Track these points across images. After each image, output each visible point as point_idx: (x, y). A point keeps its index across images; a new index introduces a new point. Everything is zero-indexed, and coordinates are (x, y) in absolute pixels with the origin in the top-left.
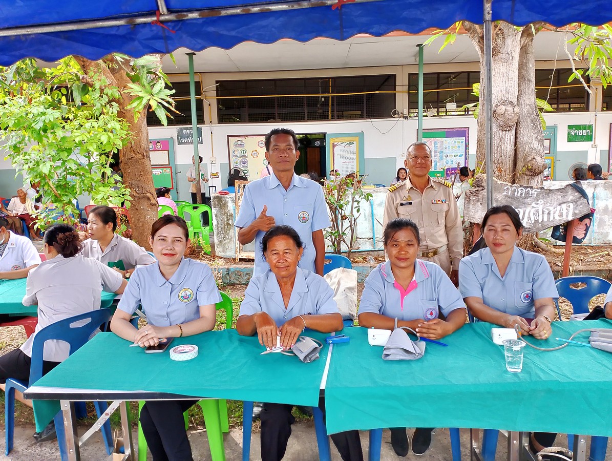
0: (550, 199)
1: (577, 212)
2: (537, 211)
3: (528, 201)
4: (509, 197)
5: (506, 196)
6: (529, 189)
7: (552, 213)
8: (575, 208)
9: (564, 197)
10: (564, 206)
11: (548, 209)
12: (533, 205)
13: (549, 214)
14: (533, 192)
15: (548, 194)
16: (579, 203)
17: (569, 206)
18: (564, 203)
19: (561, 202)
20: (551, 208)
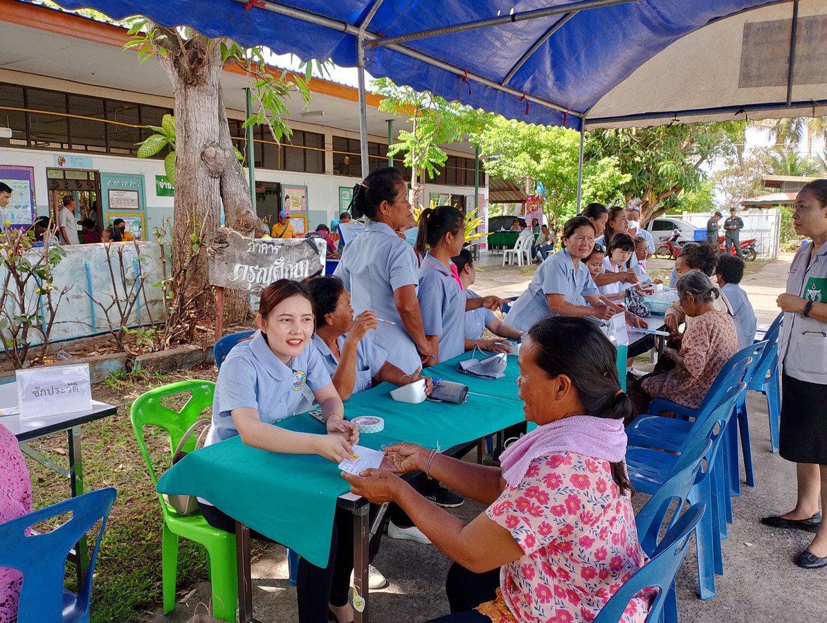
0: (289, 256)
1: (312, 268)
2: (279, 269)
3: (271, 258)
4: (253, 255)
5: (250, 253)
6: (271, 245)
7: (292, 270)
8: (310, 265)
9: (301, 253)
10: (301, 263)
11: (288, 267)
12: (276, 263)
13: (289, 272)
14: (275, 248)
15: (288, 251)
16: (313, 259)
17: (305, 263)
18: (301, 260)
19: (298, 259)
20: (291, 266)
